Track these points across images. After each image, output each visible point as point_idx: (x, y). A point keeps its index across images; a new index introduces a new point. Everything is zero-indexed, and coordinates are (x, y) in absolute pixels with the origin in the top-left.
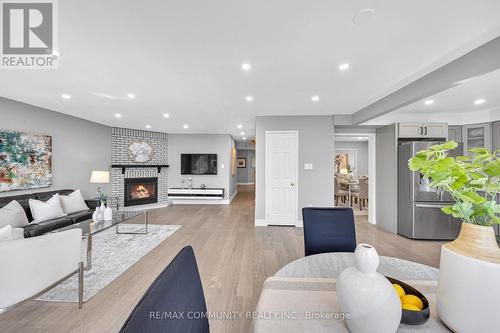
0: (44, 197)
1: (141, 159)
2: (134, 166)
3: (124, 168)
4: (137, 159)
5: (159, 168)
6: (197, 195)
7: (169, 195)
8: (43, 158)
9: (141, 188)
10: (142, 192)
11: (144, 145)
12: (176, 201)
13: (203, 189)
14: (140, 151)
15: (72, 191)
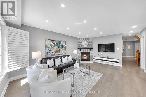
0: (64, 57)
1: (85, 47)
2: (83, 49)
3: (80, 49)
4: (84, 47)
5: (90, 49)
6: (105, 60)
7: (94, 59)
8: (65, 47)
9: (85, 55)
10: (85, 57)
11: (86, 42)
12: (96, 61)
13: (108, 58)
14: (85, 44)
15: (70, 55)
